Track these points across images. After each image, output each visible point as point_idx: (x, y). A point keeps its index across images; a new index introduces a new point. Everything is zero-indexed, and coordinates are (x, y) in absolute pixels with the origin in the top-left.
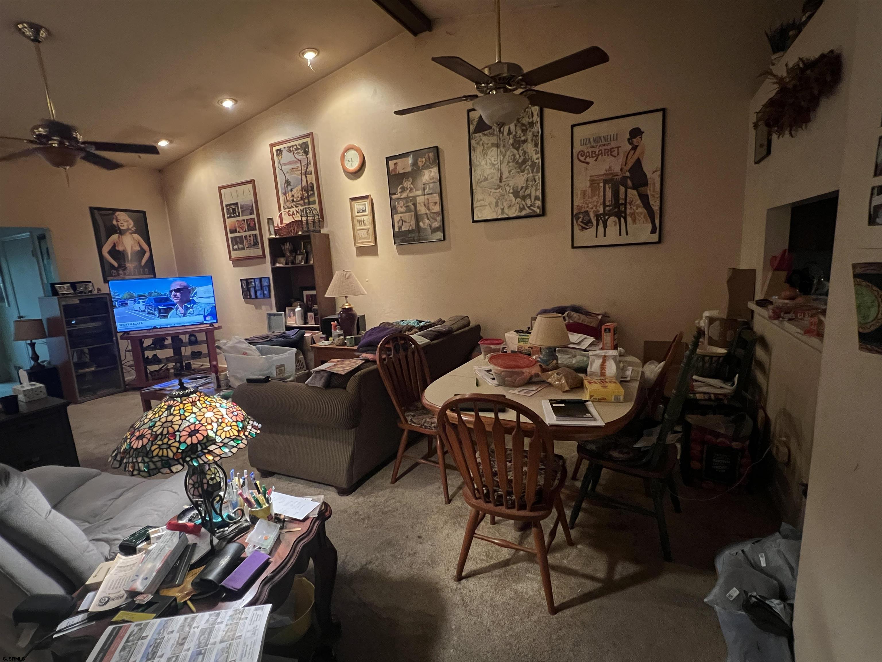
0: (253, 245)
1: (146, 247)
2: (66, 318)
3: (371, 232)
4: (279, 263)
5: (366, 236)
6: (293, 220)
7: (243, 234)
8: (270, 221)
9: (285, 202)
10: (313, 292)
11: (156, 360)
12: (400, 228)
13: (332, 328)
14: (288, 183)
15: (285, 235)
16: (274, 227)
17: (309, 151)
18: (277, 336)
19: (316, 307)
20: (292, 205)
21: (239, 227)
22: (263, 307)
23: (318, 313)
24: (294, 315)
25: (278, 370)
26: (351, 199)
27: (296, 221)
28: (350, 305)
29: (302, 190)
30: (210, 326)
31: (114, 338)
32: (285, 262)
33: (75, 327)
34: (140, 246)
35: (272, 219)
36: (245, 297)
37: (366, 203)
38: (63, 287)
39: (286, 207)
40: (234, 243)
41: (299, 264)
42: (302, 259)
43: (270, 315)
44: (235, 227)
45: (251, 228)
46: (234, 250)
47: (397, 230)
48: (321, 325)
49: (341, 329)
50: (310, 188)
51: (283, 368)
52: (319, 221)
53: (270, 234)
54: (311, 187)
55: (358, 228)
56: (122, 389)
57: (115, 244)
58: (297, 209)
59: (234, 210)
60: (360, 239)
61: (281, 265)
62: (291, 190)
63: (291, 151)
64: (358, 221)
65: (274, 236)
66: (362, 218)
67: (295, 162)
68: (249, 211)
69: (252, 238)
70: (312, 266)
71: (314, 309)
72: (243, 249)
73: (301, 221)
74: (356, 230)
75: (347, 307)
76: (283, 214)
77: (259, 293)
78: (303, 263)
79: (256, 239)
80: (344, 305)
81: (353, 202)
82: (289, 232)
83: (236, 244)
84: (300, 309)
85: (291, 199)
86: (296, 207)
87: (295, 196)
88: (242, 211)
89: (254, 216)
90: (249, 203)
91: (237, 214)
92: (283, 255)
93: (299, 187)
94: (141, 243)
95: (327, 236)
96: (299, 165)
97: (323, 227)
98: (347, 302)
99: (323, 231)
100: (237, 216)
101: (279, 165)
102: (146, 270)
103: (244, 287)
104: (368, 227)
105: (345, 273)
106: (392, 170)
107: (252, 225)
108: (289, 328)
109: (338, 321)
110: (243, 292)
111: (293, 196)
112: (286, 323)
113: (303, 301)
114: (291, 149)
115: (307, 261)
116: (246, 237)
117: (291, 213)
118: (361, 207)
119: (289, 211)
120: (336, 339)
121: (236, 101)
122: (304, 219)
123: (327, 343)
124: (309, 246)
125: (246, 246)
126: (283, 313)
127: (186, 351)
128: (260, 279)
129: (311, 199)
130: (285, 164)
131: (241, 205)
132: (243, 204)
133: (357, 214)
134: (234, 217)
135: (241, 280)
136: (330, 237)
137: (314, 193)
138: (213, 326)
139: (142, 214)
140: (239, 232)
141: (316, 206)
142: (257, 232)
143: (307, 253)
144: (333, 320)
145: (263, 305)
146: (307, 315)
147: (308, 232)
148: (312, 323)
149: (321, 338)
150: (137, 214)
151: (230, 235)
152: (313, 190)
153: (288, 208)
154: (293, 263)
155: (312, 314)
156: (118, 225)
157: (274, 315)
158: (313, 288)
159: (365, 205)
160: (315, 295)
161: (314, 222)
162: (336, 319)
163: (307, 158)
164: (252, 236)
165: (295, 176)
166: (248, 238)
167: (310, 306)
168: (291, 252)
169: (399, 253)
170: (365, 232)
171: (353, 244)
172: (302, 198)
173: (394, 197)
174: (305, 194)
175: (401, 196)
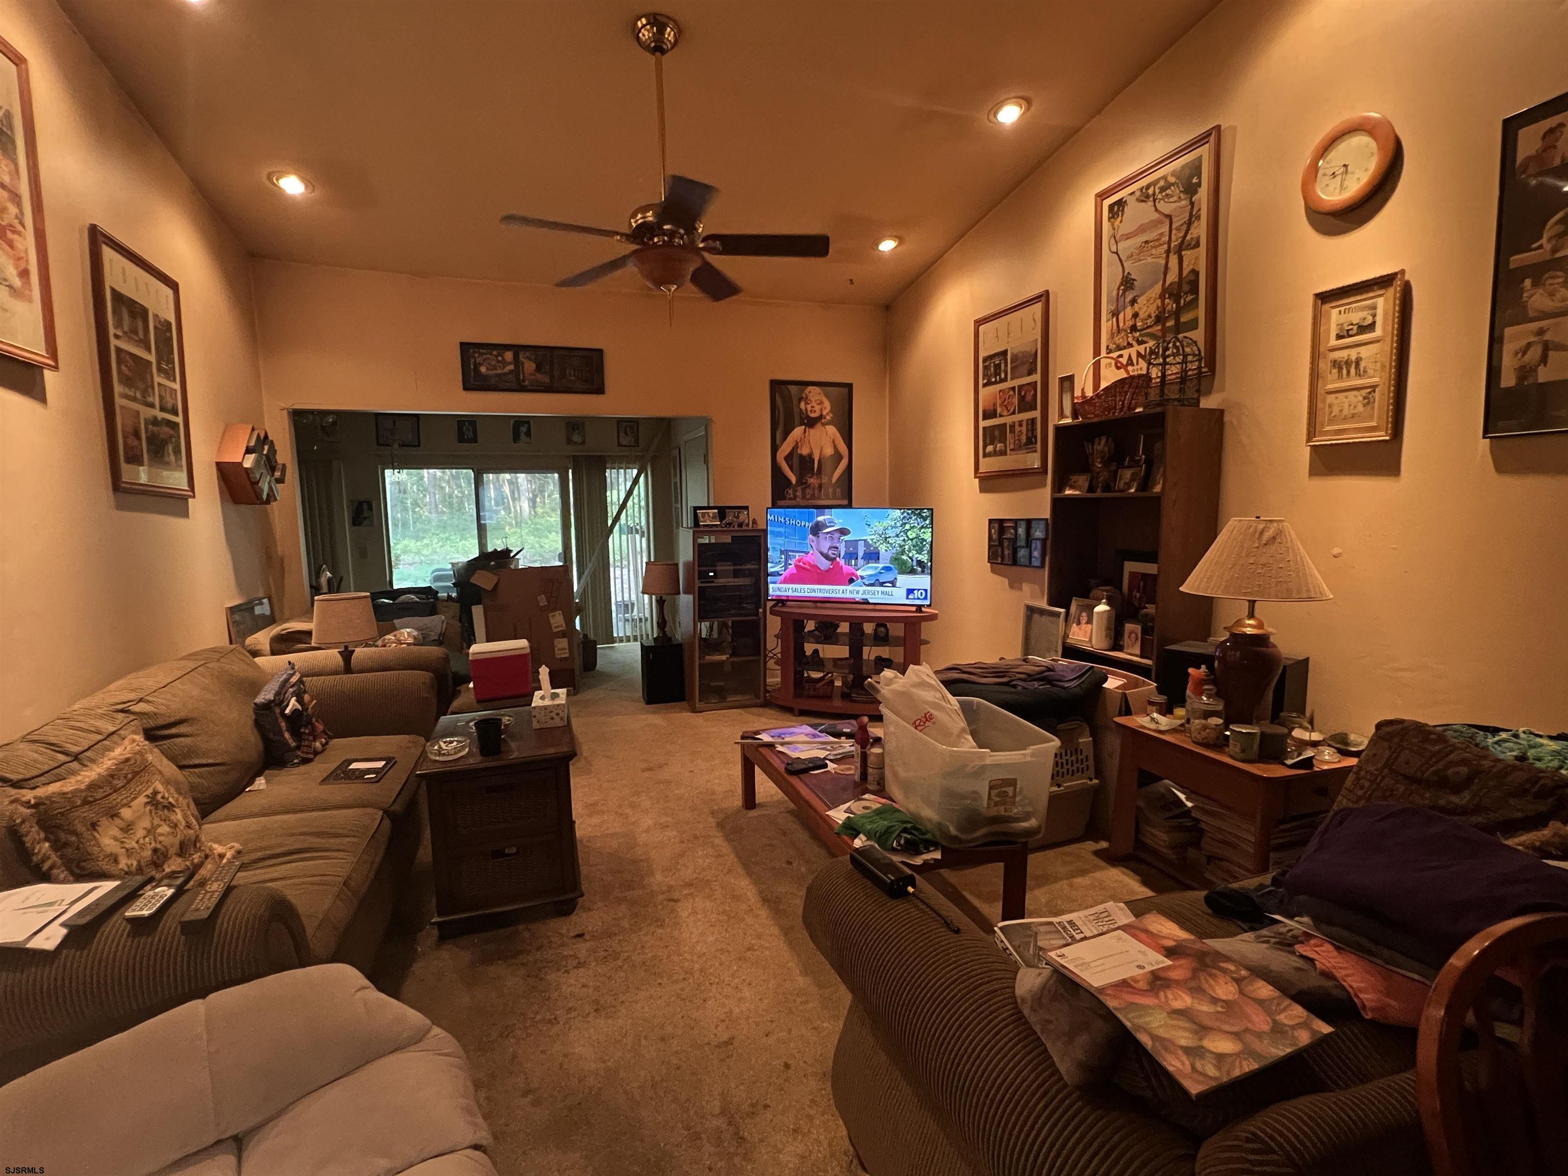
0: (1026, 444)
1: (843, 449)
2: (699, 566)
3: (1382, 399)
4: (1072, 487)
5: (1360, 408)
6: (1125, 376)
7: (1008, 420)
8: (1067, 384)
9: (1112, 334)
10: (1151, 568)
11: (817, 661)
12: (1525, 372)
13: (1190, 686)
14: (1127, 283)
15: (1096, 416)
16: (1073, 398)
17: (1199, 185)
18: (1030, 675)
19: (1150, 609)
20: (1130, 340)
21: (1002, 405)
22: (1026, 587)
23: (1152, 628)
24: (1090, 621)
25: (994, 792)
26: (1317, 296)
27: (1132, 377)
28: (1260, 626)
29: (1162, 297)
30: (916, 611)
31: (761, 610)
32: (1087, 485)
33: (713, 582)
34: (835, 448)
35: (1071, 378)
36: (992, 558)
37: (1380, 302)
38: (708, 513)
39: (1112, 346)
40: (988, 441)
41: (1123, 491)
42: (1133, 479)
43: (1031, 611)
44: (995, 405)
45: (1026, 405)
46: (985, 455)
47: (1508, 380)
48: (1157, 663)
49: (1219, 695)
50: (1186, 288)
51: (1010, 790)
52: (1200, 373)
53: (1062, 415)
54: (1190, 282)
55: (1330, 387)
56: (761, 700)
57: (797, 443)
58: (1141, 349)
59: (997, 367)
60: (1332, 421)
61: (1077, 493)
62: (1133, 302)
63: (1148, 197)
64: (1336, 364)
65: (1069, 421)
66: (1353, 354)
67: (1155, 224)
68: (1025, 368)
69: (1024, 428)
70: (1158, 499)
71: (1146, 615)
72: (1003, 453)
73: (1147, 377)
74: (1321, 391)
75: (1249, 631)
76: (1104, 362)
77: (1022, 553)
78: (1132, 490)
79: (1033, 430)
80: (1239, 623)
81: (1327, 307)
82: (1109, 409)
83: (992, 443)
84: (1107, 608)
85: (1130, 323)
86: (1140, 343)
87: (1142, 315)
88: (1012, 369)
89: (1037, 377)
90: (1030, 349)
91: (1003, 376)
92: (1085, 468)
93: (1158, 289)
94: (836, 442)
95: (1218, 415)
96: (1166, 229)
97: (1209, 392)
98: (1251, 615)
99: (1208, 403)
100: (1002, 381)
101: (1113, 240)
102: (839, 490)
103: (994, 537)
104: (1375, 380)
105: (1261, 527)
106: (1529, 159)
107: (1029, 398)
108: (1071, 652)
109: (1210, 668)
110: (990, 547)
111: (1135, 315)
112: (1066, 636)
113: (1120, 587)
114: (1151, 191)
115: (1146, 483)
116: (1012, 427)
117: (1124, 360)
118: (1356, 317)
119: (1121, 356)
120: (1197, 723)
121: (1028, 101)
122: (1155, 373)
123: (1164, 722)
124: (1158, 446)
125: (1010, 446)
126: (1062, 610)
127: (870, 653)
128: (1029, 522)
129: (1184, 318)
130: (1127, 237)
131: (1012, 355)
132: (1015, 351)
133: (1333, 342)
134: (996, 383)
135: (991, 521)
136: (1227, 418)
137: (1196, 299)
138: (921, 611)
139: (847, 389)
140: (1001, 416)
141: (1199, 335)
142: (1036, 414)
143: (1150, 463)
144: (1197, 660)
145: (1027, 582)
146: (1123, 626)
147: (1158, 405)
148: (1131, 653)
149: (1151, 703)
150: (837, 389)
151: (983, 424)
152: (1195, 290)
153: (1119, 348)
154: (1107, 488)
155: (1138, 628)
156: (806, 409)
157: (1042, 612)
158: (1151, 557)
159: (1374, 308)
160: (1154, 577)
161: (1183, 378)
162: (1207, 660)
163: (1192, 204)
164: (1024, 424)
165: (1150, 260)
166: (1017, 428)
167: (1136, 603)
168: (1106, 462)
169: (1501, 467)
170: (1356, 398)
171: (1304, 437)
172: (1160, 319)
173: (1517, 260)
174: (1171, 305)
175: (1555, 250)
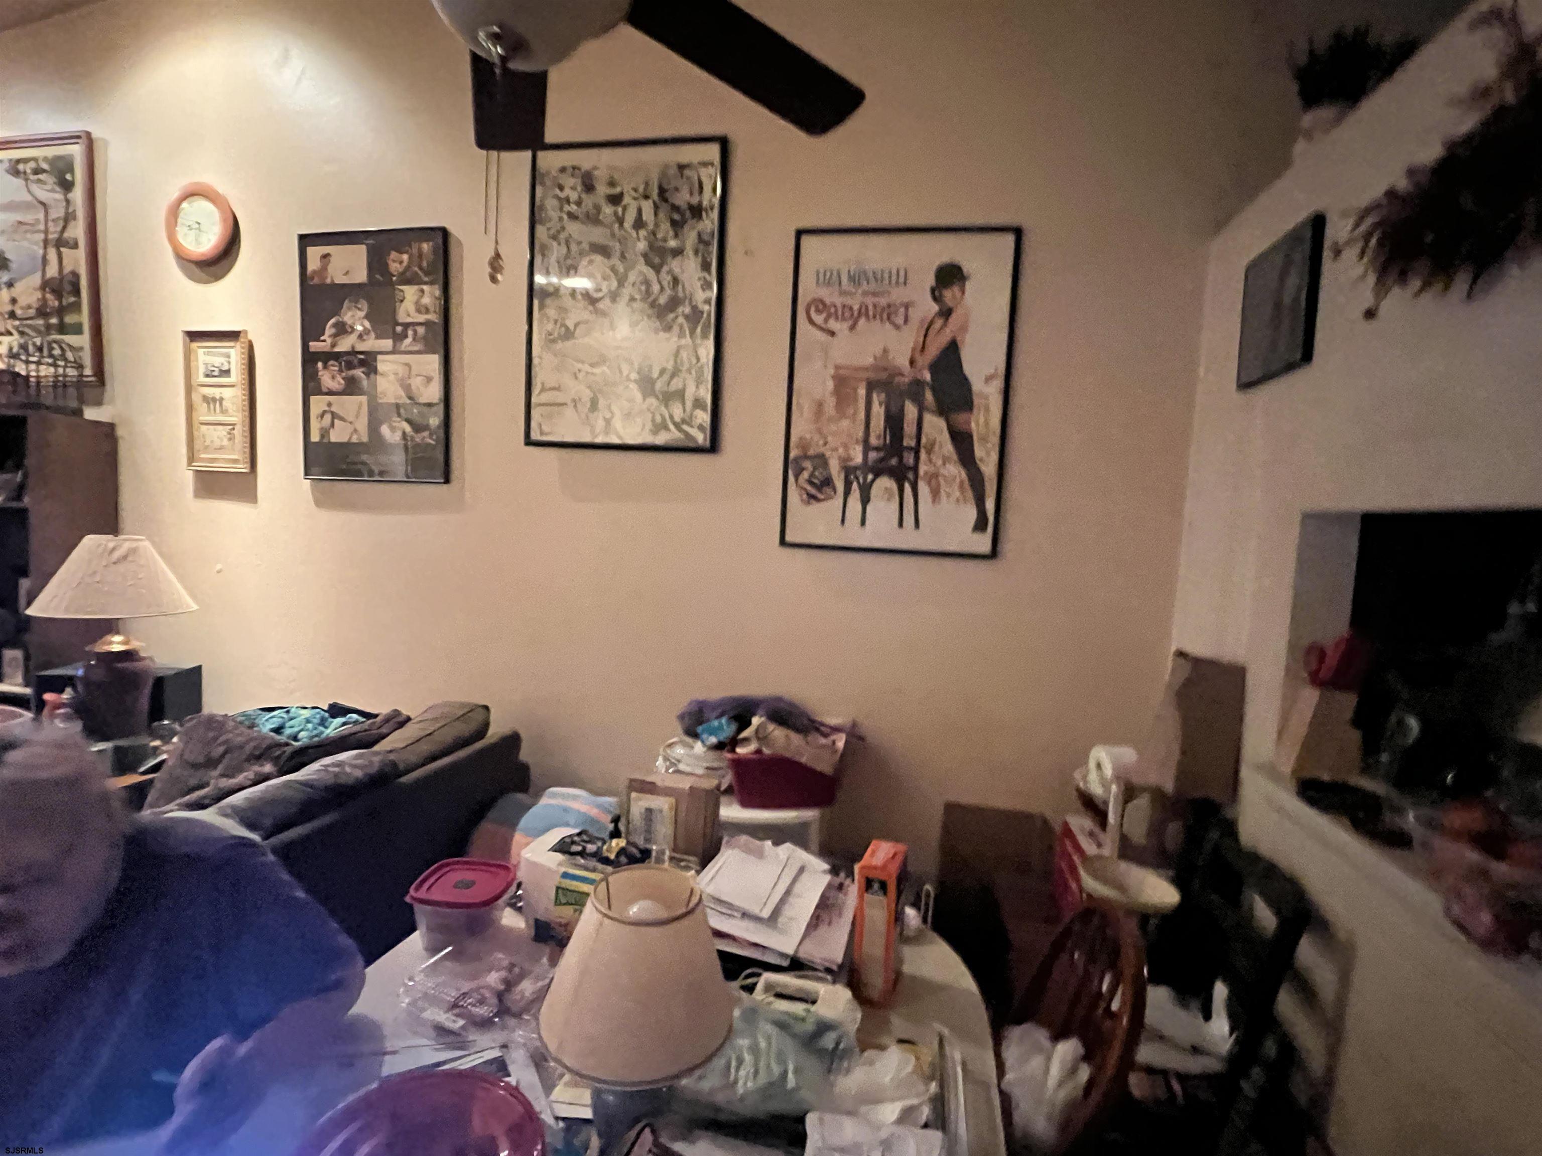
3: (240, 433)
5: (225, 442)
12: (324, 433)
17: (73, 183)
26: (187, 334)
37: (232, 352)
47: (315, 437)
52: (86, 383)
54: (71, 283)
60: (206, 450)
62: (10, 285)
63: (18, 172)
67: (29, 206)
70: (26, 511)
74: (195, 423)
75: (116, 648)
81: (194, 345)
86: (20, 333)
87: (21, 302)
93: (36, 279)
95: (108, 429)
96: (41, 216)
97: (95, 403)
98: (116, 633)
99: (94, 414)
104: (236, 418)
106: (314, 272)
109: (75, 690)
114: (21, 167)
118: (217, 361)
133: (202, 379)
136: (120, 432)
137: (79, 303)
141: (84, 341)
152: (77, 292)
159: (228, 356)
163: (67, 201)
165: (26, 244)
169: (318, 503)
170: (222, 431)
171: (184, 461)
172: (42, 312)
173: (314, 346)
174: (53, 302)
175: (333, 345)
